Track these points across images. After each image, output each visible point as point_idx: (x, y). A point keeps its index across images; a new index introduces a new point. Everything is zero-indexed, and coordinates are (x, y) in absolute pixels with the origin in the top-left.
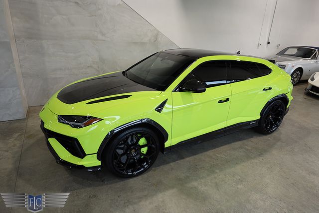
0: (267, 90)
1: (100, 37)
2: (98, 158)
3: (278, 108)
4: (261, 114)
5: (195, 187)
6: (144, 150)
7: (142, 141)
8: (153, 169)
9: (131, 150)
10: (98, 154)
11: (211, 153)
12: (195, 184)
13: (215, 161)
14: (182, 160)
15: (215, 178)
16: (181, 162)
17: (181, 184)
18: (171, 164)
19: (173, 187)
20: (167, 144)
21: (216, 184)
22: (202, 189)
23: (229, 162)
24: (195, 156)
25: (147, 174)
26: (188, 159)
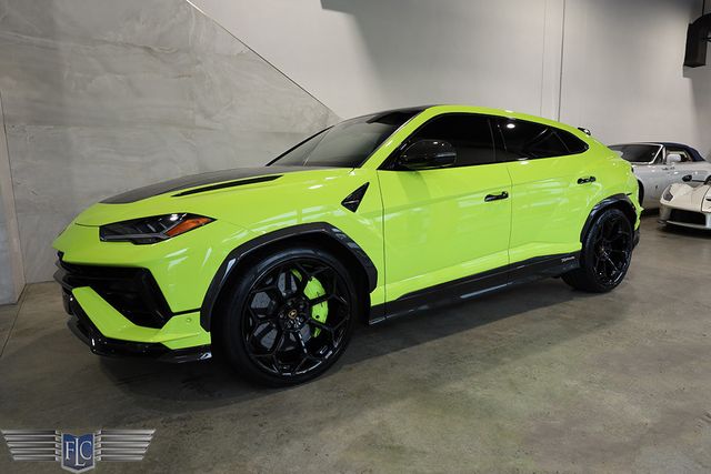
0: (585, 181)
1: (200, 121)
2: (203, 323)
3: (616, 227)
4: (583, 239)
5: (460, 392)
6: (321, 312)
7: (314, 288)
8: (345, 367)
9: (288, 310)
10: (203, 310)
11: (482, 330)
12: (458, 386)
13: (495, 343)
14: (416, 347)
15: (505, 372)
16: (413, 350)
17: (421, 388)
18: (389, 355)
19: (402, 396)
20: (377, 298)
21: (512, 384)
22: (479, 394)
23: (531, 342)
24: (445, 338)
25: (332, 377)
26: (428, 344)
